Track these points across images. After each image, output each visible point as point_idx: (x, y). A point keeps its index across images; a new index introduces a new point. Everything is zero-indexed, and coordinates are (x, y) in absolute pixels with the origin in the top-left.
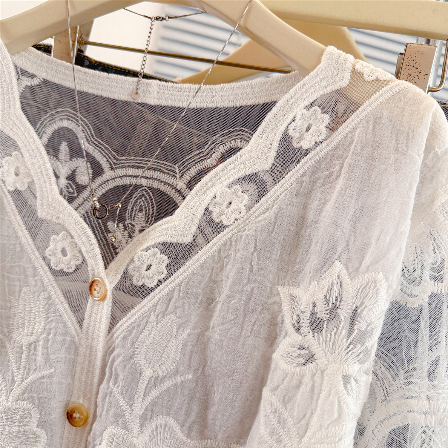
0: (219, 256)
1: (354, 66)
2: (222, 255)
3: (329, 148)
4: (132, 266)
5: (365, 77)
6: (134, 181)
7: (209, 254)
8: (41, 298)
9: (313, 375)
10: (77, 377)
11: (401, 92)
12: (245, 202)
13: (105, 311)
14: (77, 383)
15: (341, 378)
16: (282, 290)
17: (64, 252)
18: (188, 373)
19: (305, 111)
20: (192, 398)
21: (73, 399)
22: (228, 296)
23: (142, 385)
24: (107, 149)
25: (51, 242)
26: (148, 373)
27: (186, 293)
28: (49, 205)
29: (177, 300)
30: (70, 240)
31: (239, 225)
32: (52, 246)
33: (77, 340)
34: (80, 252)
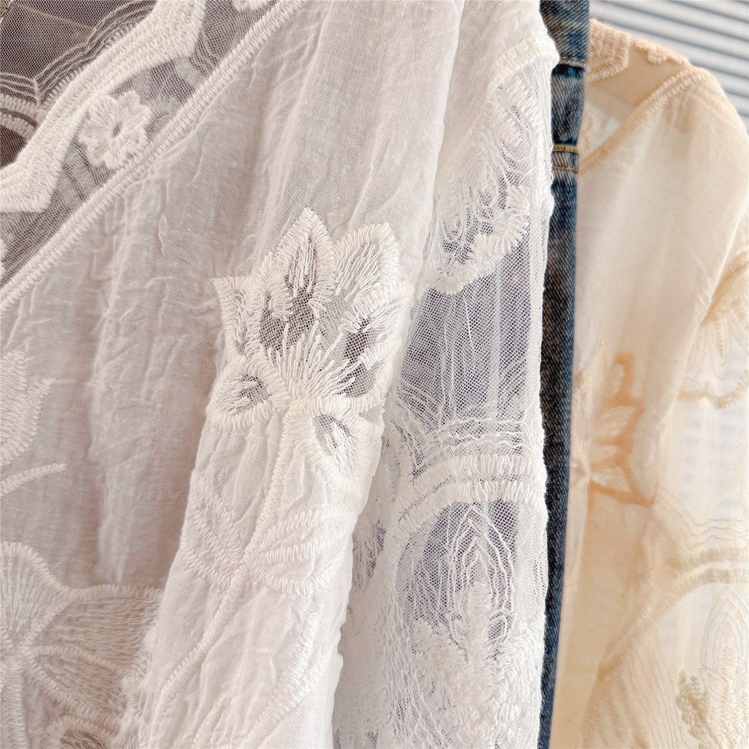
0: (101, 232)
2: (107, 229)
7: (81, 228)
9: (265, 424)
12: (146, 120)
15: (311, 422)
16: (220, 284)
18: (56, 461)
20: (67, 508)
29: (24, 321)
31: (137, 166)
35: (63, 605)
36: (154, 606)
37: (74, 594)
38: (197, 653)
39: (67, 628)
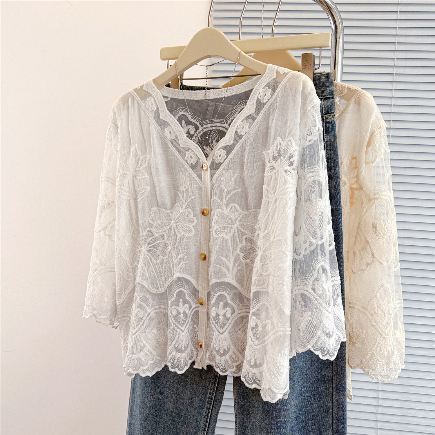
0: (243, 147)
1: (277, 70)
3: (272, 100)
4: (214, 156)
5: (281, 73)
6: (210, 128)
7: (239, 147)
8: (187, 174)
9: (275, 173)
10: (203, 199)
11: (293, 76)
12: (248, 126)
13: (208, 173)
14: (203, 202)
15: (283, 171)
16: (264, 152)
17: (191, 157)
18: (239, 189)
19: (263, 89)
20: (242, 197)
21: (203, 208)
22: (247, 159)
23: (224, 194)
24: (199, 119)
25: (186, 155)
26: (226, 190)
27: (233, 161)
28: (184, 142)
29: (231, 164)
30: (192, 152)
31: (248, 134)
32: (187, 156)
33: (201, 186)
34: (197, 156)
35: (243, 215)
36: (259, 212)
37: (244, 213)
38: (268, 213)
39: (244, 219)
